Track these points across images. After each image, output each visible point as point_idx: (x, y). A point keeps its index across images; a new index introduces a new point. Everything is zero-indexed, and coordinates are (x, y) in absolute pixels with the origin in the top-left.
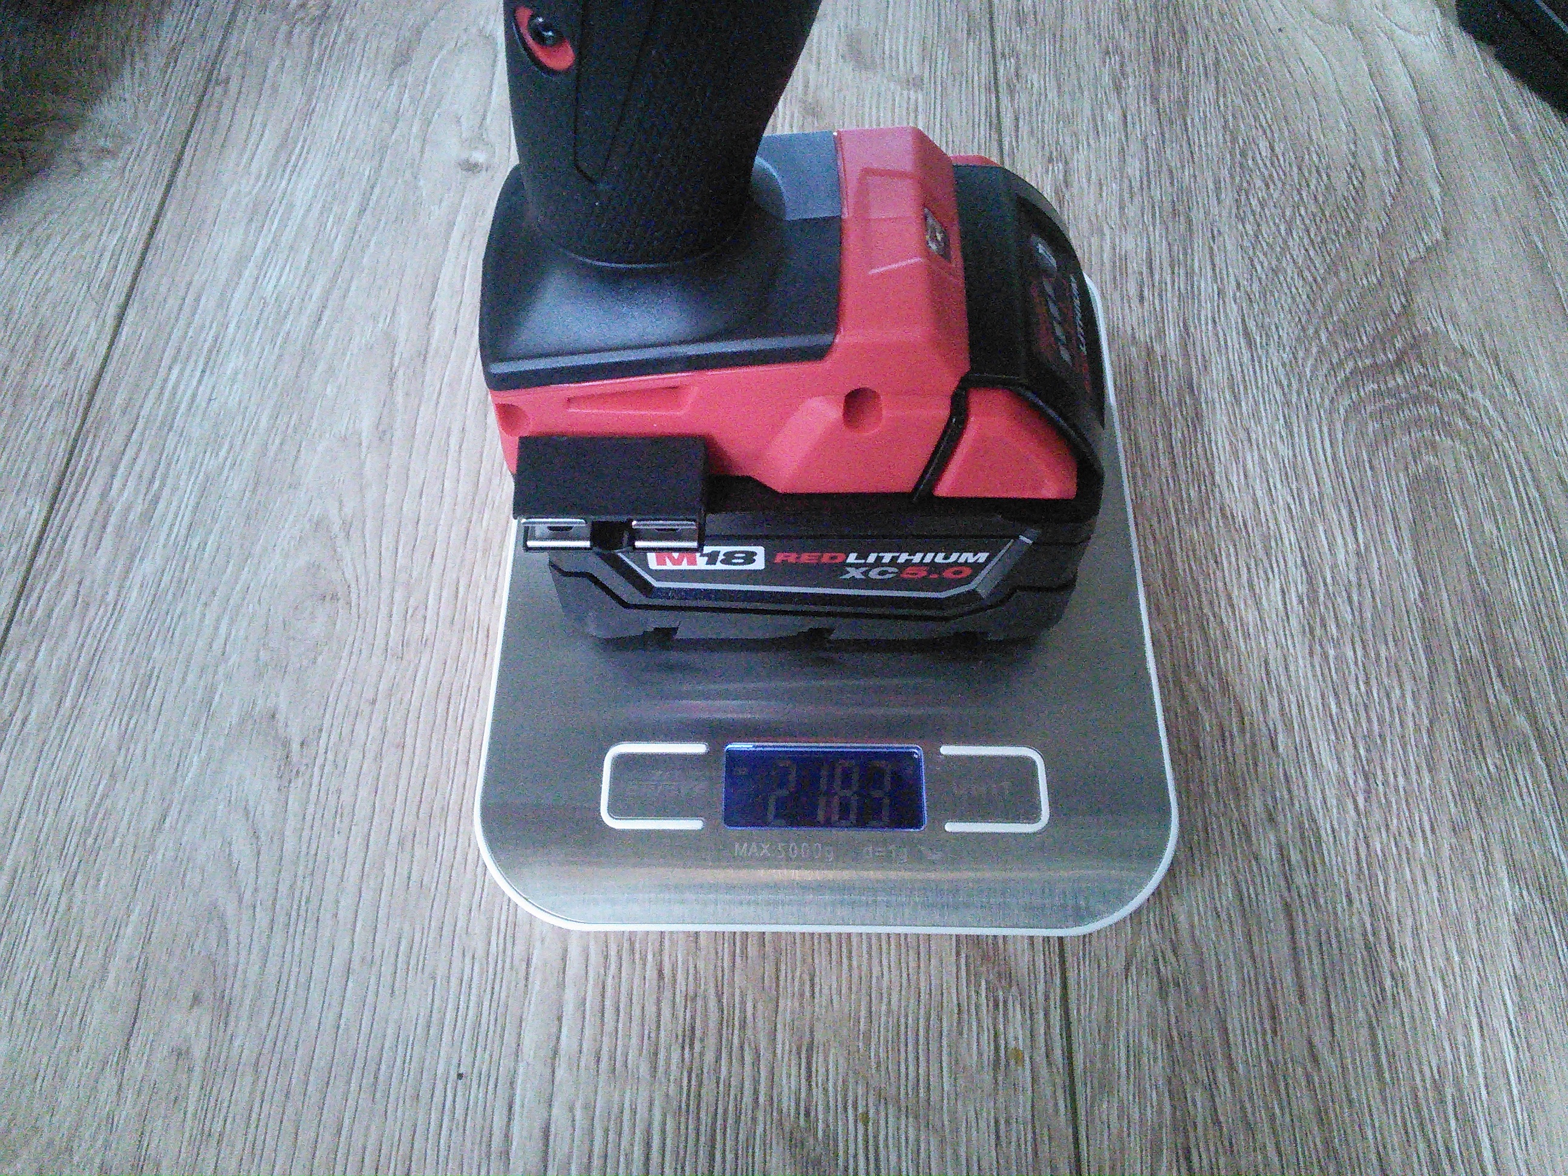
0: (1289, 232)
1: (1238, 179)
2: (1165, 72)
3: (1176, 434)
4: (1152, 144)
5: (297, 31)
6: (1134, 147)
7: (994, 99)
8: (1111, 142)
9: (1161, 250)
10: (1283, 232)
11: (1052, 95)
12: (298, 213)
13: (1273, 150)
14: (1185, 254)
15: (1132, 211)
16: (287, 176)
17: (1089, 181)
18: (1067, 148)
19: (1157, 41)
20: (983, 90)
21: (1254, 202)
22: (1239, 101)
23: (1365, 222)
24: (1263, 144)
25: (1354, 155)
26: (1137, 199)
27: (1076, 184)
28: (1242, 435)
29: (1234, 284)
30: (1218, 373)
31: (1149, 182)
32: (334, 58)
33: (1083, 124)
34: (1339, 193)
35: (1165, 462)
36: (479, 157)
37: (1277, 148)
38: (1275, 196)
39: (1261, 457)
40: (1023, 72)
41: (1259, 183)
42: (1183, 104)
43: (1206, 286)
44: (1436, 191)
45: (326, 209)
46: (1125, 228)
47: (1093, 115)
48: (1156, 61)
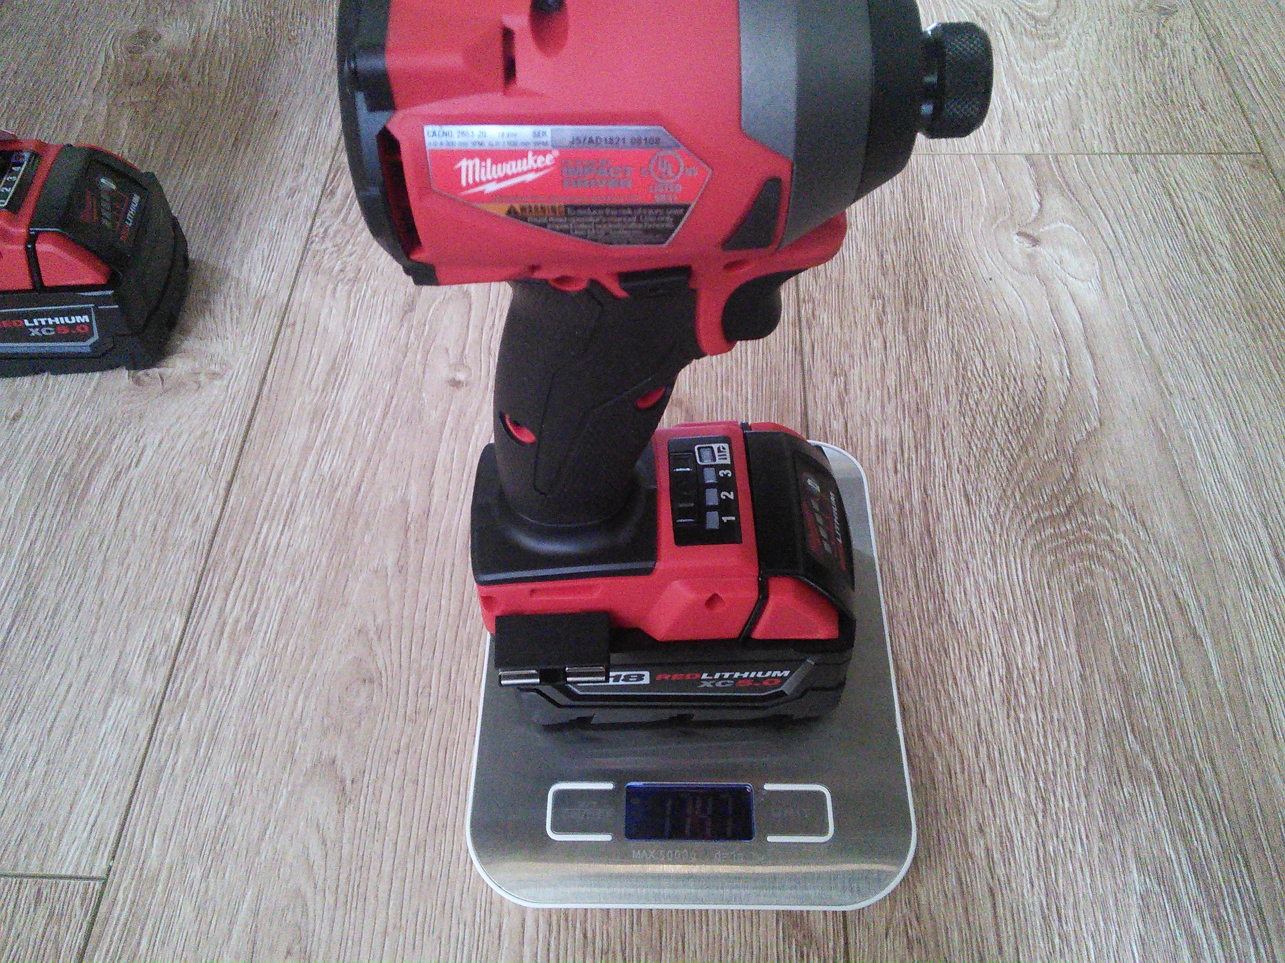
0: (995, 423)
1: (961, 386)
2: (912, 310)
3: (920, 564)
4: (903, 362)
5: (339, 288)
6: (891, 365)
7: (798, 331)
8: (875, 361)
9: (908, 435)
10: (991, 423)
11: (837, 329)
12: (343, 417)
13: (984, 364)
14: (925, 438)
15: (890, 409)
16: (335, 391)
17: (861, 389)
18: (847, 367)
19: (907, 288)
20: (791, 326)
21: (971, 402)
22: (962, 331)
23: (1046, 415)
24: (978, 361)
25: (1040, 368)
26: (893, 400)
27: (852, 391)
28: (963, 565)
29: (957, 459)
30: (947, 523)
31: (901, 390)
32: (364, 307)
33: (857, 350)
34: (1029, 395)
35: (911, 583)
36: (461, 376)
37: (987, 364)
38: (986, 397)
39: (976, 582)
40: (817, 313)
41: (975, 389)
42: (924, 333)
43: (938, 461)
44: (1094, 392)
45: (361, 413)
46: (885, 421)
47: (864, 343)
48: (907, 304)
